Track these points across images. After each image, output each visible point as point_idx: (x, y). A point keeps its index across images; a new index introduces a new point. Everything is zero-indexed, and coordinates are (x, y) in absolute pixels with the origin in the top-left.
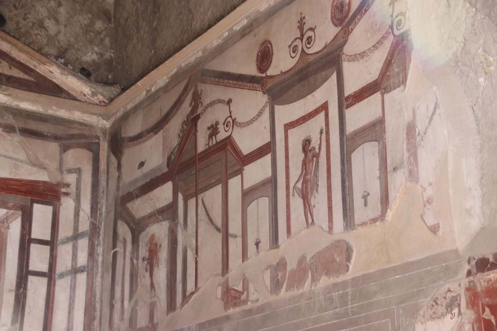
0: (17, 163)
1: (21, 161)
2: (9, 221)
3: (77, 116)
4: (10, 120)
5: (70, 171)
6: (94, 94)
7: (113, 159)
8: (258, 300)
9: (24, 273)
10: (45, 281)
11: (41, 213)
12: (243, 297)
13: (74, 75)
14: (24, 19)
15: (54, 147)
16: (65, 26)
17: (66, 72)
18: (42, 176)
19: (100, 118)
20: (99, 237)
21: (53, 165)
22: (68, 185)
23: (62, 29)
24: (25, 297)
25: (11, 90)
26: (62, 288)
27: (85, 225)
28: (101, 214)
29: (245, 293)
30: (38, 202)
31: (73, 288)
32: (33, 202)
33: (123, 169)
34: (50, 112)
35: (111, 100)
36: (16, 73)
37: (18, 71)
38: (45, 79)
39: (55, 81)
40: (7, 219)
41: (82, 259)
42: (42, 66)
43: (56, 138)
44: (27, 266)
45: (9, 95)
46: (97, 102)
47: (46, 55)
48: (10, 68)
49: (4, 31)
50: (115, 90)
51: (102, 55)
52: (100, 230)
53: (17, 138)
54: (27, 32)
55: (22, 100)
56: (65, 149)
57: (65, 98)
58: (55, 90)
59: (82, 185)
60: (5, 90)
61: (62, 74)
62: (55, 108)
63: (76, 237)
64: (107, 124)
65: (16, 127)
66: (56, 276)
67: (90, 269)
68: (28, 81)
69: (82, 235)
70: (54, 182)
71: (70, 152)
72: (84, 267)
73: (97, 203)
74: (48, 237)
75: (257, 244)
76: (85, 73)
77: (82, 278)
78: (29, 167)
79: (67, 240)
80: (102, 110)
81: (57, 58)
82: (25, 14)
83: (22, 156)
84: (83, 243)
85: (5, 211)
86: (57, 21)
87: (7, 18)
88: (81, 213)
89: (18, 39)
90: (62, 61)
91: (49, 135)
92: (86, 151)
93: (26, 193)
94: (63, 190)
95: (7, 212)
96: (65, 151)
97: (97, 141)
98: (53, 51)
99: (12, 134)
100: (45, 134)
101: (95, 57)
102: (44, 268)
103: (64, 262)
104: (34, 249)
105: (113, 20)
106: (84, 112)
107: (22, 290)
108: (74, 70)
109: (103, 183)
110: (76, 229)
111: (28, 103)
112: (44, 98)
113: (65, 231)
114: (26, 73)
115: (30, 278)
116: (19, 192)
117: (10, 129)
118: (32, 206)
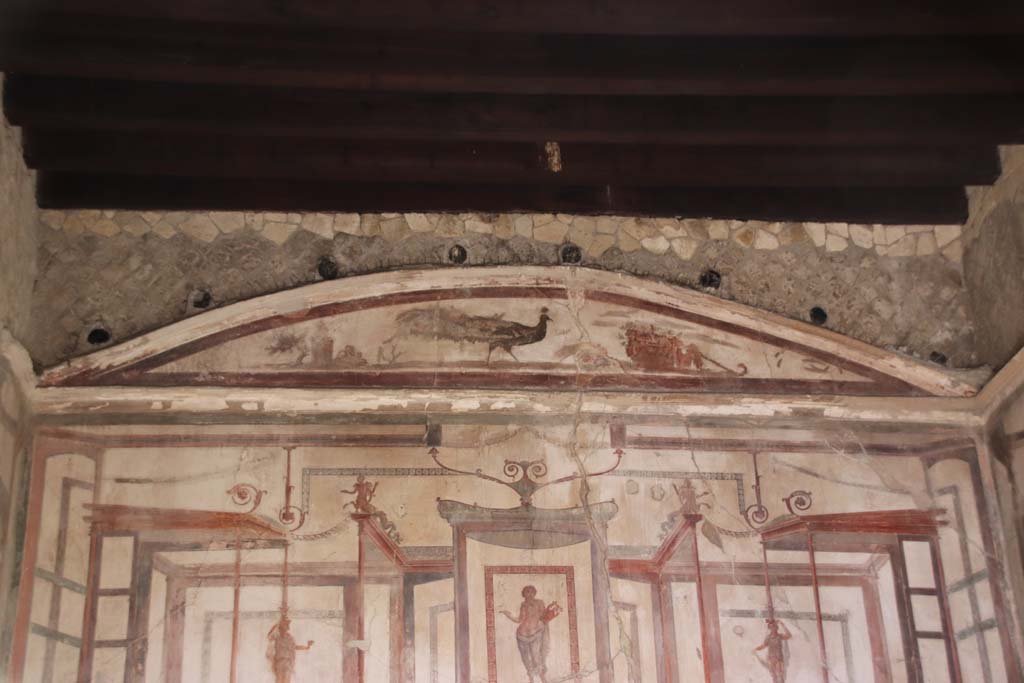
0: (871, 491)
1: (876, 488)
2: (876, 568)
3: (937, 416)
4: (851, 437)
5: (942, 492)
6: (955, 384)
7: (1001, 468)
9: (911, 637)
10: (941, 644)
11: (916, 553)
13: (924, 365)
14: (849, 308)
15: (914, 463)
16: (902, 304)
17: (912, 363)
18: (905, 504)
19: (970, 414)
20: (1003, 577)
21: (918, 487)
22: (943, 511)
23: (898, 309)
24: (920, 667)
25: (847, 399)
26: (967, 649)
27: (979, 564)
28: (999, 545)
30: (908, 539)
31: (984, 652)
32: (901, 539)
33: (1018, 478)
34: (901, 418)
35: (981, 388)
36: (850, 377)
37: (852, 374)
38: (886, 377)
39: (899, 376)
40: (872, 567)
41: (987, 610)
42: (880, 362)
43: (915, 451)
44: (913, 626)
45: (845, 406)
46: (961, 393)
47: (882, 347)
48: (841, 372)
49: (827, 328)
50: (983, 373)
51: (956, 331)
52: (1003, 567)
53: (865, 459)
54: (855, 323)
55: (862, 409)
56: (930, 463)
57: (917, 396)
58: (902, 389)
59: (964, 508)
60: (839, 401)
61: (907, 366)
62: (906, 412)
63: (970, 579)
64: (982, 421)
65: (860, 444)
66: (956, 636)
67: (1001, 622)
68: (865, 383)
69: (979, 576)
70: (924, 508)
71: (938, 466)
72: (991, 620)
73: (990, 530)
74: (931, 584)
76: (938, 358)
77: (993, 637)
78: (888, 494)
79: (959, 586)
80: (970, 403)
81: (897, 347)
82: (849, 302)
83: (875, 481)
84: (983, 588)
85: (868, 555)
86: (889, 300)
87: (827, 311)
88: (971, 547)
89: (845, 334)
90: (905, 349)
91: (905, 447)
92: (962, 462)
93: (891, 529)
94: (939, 518)
95: (871, 558)
96: (930, 466)
97: (971, 445)
98: (891, 340)
99: (858, 455)
100: (899, 447)
101: (947, 335)
102: (936, 626)
103: (962, 618)
104: (917, 601)
105: (963, 282)
106: (946, 410)
107: (913, 658)
108: (922, 358)
109: (992, 501)
110: (968, 568)
111: (872, 411)
112: (890, 401)
113: (953, 573)
114: (861, 374)
115: (921, 642)
116: (880, 528)
117: (854, 449)
118: (901, 545)
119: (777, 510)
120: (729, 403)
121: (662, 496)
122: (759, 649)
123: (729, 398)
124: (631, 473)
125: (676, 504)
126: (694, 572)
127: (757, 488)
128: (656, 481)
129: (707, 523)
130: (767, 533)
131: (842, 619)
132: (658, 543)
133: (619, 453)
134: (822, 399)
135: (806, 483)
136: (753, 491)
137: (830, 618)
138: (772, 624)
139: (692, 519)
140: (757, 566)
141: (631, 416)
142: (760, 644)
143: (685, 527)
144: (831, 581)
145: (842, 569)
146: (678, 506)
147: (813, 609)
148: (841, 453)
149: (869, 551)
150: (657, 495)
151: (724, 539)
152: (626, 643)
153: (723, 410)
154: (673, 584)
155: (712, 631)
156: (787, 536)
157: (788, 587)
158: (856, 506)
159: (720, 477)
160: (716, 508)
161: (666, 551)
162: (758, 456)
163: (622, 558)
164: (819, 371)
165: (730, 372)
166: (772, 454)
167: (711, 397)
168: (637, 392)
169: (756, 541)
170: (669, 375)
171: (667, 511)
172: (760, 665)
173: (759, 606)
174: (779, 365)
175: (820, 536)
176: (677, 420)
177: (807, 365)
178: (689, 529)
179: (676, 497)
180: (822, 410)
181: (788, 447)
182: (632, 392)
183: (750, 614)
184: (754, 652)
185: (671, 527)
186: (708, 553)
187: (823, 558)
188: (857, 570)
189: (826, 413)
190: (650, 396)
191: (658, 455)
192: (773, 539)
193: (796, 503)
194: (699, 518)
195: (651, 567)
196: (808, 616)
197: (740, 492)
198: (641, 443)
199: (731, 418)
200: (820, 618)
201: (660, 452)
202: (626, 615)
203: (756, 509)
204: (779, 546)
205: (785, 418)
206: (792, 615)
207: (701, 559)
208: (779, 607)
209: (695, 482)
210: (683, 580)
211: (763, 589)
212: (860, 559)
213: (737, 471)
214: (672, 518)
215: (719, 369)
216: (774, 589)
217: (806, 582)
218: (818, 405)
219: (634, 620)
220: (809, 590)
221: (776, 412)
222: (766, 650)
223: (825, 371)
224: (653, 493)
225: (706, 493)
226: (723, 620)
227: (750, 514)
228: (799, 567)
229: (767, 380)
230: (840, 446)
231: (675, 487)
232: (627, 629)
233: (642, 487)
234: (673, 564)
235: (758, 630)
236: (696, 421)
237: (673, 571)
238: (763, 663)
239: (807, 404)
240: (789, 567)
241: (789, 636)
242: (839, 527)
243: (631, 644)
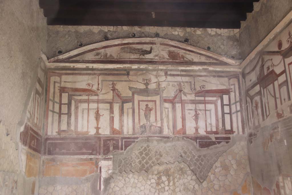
0: (217, 85)
1: (219, 84)
3: (232, 69)
4: (214, 74)
5: (232, 85)
6: (236, 63)
7: (243, 80)
8: (287, 116)
9: (223, 114)
10: (229, 115)
11: (226, 97)
12: (283, 115)
13: (230, 59)
14: (215, 47)
15: (226, 79)
16: (226, 46)
17: (227, 58)
18: (224, 88)
19: (239, 69)
20: (242, 102)
21: (227, 84)
22: (232, 89)
23: (225, 47)
24: (225, 120)
25: (213, 66)
26: (234, 117)
27: (238, 99)
28: (242, 96)
29: (283, 114)
30: (224, 95)
31: (237, 117)
32: (223, 95)
33: (246, 82)
34: (224, 70)
35: (241, 63)
36: (214, 61)
38: (222, 61)
39: (225, 61)
40: (217, 100)
41: (239, 108)
42: (221, 58)
43: (227, 77)
44: (224, 112)
45: (213, 67)
46: (237, 65)
47: (221, 55)
49: (210, 51)
50: (241, 61)
51: (237, 52)
52: (242, 100)
53: (216, 78)
54: (216, 50)
55: (217, 68)
56: (229, 79)
57: (228, 65)
58: (226, 64)
59: (236, 88)
63: (236, 103)
64: (241, 70)
65: (216, 75)
66: (232, 114)
67: (241, 111)
68: (217, 63)
69: (238, 102)
70: (228, 88)
71: (231, 80)
72: (239, 110)
73: (240, 93)
74: (228, 104)
75: (284, 100)
76: (233, 58)
77: (239, 114)
78: (221, 86)
79: (233, 104)
80: (237, 67)
81: (225, 55)
82: (215, 45)
84: (238, 104)
85: (216, 98)
86: (224, 45)
87: (211, 47)
88: (236, 96)
89: (214, 52)
90: (226, 55)
92: (236, 79)
93: (221, 93)
94: (231, 90)
97: (238, 75)
98: (224, 54)
100: (224, 76)
101: (235, 52)
102: (228, 112)
103: (234, 110)
104: (225, 107)
105: (239, 41)
106: (234, 68)
107: (223, 118)
108: (229, 57)
110: (235, 100)
111: (218, 69)
112: (223, 67)
113: (233, 101)
114: (217, 61)
115: (225, 115)
116: (219, 93)
117: (214, 76)
118: (223, 96)
119: (198, 89)
120: (189, 67)
121: (175, 86)
122: (193, 117)
123: (189, 66)
124: (168, 81)
125: (177, 88)
126: (181, 101)
127: (194, 84)
128: (174, 83)
129: (184, 92)
130: (196, 94)
131: (210, 111)
132: (173, 96)
133: (166, 77)
134: (209, 66)
135: (204, 83)
136: (193, 85)
137: (208, 110)
138: (196, 112)
139: (181, 91)
140: (193, 100)
141: (168, 70)
142: (193, 116)
143: (179, 93)
144: (208, 103)
145: (211, 101)
146: (178, 88)
147: (204, 109)
148: (212, 77)
149: (216, 97)
150: (174, 86)
151: (187, 95)
152: (166, 115)
153: (188, 68)
154: (176, 104)
155: (184, 113)
156: (200, 94)
157: (200, 105)
158: (214, 88)
159: (187, 82)
160: (186, 88)
161: (175, 97)
162: (195, 78)
163: (166, 99)
164: (208, 60)
165: (190, 60)
166: (198, 78)
167: (186, 66)
168: (170, 65)
169: (193, 95)
170: (177, 61)
171: (176, 89)
172: (193, 120)
173: (193, 108)
174: (200, 59)
175: (207, 94)
176: (178, 70)
177: (206, 59)
178: (180, 93)
179: (178, 86)
180: (209, 68)
181: (201, 76)
182: (169, 65)
183: (192, 110)
184: (192, 117)
185: (176, 92)
186: (184, 98)
187: (207, 99)
188: (214, 101)
189: (209, 69)
190: (173, 65)
191: (174, 78)
192: (197, 95)
193: (202, 87)
194: (182, 90)
195: (172, 100)
196: (203, 110)
197: (191, 85)
198: (171, 75)
199: (190, 70)
200: (206, 110)
201: (175, 77)
202: (167, 110)
203: (194, 89)
204: (198, 96)
205: (201, 70)
206: (200, 110)
207: (182, 99)
208: (197, 108)
209: (181, 83)
210: (178, 103)
211: (195, 105)
212: (214, 99)
213: (190, 81)
214: (177, 90)
215: (187, 60)
216: (197, 105)
217: (203, 103)
218: (208, 67)
219: (168, 111)
220: (204, 105)
221: (199, 69)
222: (194, 117)
223: (210, 60)
224: (173, 86)
225: (184, 86)
226: (186, 111)
227: (193, 90)
228: (202, 100)
229: (197, 62)
230: (212, 76)
231: (177, 84)
232: (167, 113)
233: (171, 85)
234: (177, 100)
235: (193, 113)
236: (182, 71)
237: (176, 101)
238: (194, 119)
239: (205, 67)
240: (200, 100)
241: (199, 114)
242: (211, 92)
243: (167, 116)
